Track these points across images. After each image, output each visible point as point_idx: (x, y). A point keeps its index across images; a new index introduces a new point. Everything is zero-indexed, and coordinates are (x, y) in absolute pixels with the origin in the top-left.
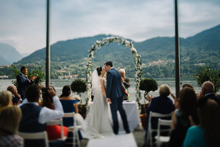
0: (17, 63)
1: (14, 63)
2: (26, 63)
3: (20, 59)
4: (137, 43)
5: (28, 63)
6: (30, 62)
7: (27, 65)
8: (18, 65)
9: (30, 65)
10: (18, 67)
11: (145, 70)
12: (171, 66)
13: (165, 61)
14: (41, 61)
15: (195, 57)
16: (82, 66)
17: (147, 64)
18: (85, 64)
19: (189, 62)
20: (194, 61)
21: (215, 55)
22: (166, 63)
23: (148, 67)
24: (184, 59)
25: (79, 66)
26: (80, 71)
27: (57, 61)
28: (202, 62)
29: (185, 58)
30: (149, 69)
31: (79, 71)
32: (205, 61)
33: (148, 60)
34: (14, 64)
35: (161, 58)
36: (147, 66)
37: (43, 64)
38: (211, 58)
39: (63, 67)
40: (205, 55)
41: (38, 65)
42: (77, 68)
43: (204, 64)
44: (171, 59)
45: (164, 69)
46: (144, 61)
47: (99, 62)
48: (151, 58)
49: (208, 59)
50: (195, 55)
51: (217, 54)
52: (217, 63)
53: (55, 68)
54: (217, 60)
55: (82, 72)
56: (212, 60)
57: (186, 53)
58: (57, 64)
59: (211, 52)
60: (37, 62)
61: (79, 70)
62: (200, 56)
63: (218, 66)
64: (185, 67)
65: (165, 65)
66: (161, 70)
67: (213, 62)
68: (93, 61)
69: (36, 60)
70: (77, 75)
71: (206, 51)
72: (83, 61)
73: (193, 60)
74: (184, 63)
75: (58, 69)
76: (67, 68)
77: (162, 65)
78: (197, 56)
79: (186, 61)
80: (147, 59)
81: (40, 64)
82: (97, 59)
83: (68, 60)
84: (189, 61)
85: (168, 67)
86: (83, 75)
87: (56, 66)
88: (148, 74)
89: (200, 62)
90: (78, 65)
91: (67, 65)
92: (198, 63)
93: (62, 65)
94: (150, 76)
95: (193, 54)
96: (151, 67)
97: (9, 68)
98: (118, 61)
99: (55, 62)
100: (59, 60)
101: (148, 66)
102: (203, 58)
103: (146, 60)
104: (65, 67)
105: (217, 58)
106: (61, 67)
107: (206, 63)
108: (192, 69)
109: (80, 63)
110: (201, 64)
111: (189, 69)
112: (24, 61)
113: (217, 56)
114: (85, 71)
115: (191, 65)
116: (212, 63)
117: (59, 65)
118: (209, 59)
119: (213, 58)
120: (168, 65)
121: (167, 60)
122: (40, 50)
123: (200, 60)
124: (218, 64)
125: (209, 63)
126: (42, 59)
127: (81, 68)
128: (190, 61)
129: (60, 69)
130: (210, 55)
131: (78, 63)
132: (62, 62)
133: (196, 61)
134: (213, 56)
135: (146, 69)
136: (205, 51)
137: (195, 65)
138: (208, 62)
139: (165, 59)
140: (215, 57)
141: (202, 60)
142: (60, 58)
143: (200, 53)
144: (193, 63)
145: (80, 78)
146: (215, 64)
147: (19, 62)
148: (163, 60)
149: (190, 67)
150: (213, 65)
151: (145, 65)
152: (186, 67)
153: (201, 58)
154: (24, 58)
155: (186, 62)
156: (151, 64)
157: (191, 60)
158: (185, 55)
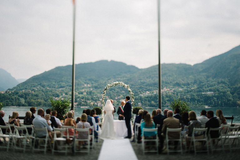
0: (12, 90)
1: (9, 89)
2: (22, 90)
3: (15, 86)
4: (141, 70)
5: (24, 89)
6: (26, 89)
7: (22, 92)
8: (13, 92)
9: (26, 91)
10: (13, 93)
11: (149, 98)
12: (177, 95)
13: (171, 89)
14: (38, 87)
15: (203, 85)
16: (82, 93)
17: (152, 92)
18: (85, 91)
19: (196, 91)
20: (202, 89)
21: (224, 83)
22: (172, 91)
23: (153, 96)
24: (191, 88)
25: (79, 94)
26: (80, 99)
27: (55, 88)
28: (210, 90)
29: (192, 86)
30: (154, 98)
31: (78, 99)
32: (213, 89)
33: (152, 88)
34: (9, 91)
35: (166, 86)
36: (151, 94)
37: (40, 90)
38: (220, 86)
39: (62, 95)
40: (213, 83)
41: (35, 91)
42: (77, 95)
43: (213, 92)
44: (178, 87)
45: (170, 98)
46: (149, 88)
47: (100, 89)
48: (155, 86)
49: (216, 87)
50: (203, 82)
51: (226, 82)
52: (226, 91)
53: (53, 95)
54: (226, 88)
55: (82, 100)
56: (221, 88)
57: (193, 81)
58: (55, 91)
59: (220, 80)
60: (34, 88)
61: (79, 97)
62: (208, 84)
63: (227, 95)
64: (192, 95)
65: (170, 94)
66: (167, 99)
67: (222, 90)
68: (94, 88)
69: (33, 86)
70: (77, 103)
71: (215, 79)
72: (83, 88)
73: (200, 89)
74: (191, 92)
75: (56, 97)
76: (66, 95)
77: (167, 93)
78: (206, 84)
79: (193, 89)
80: (152, 86)
81: (37, 91)
82: (98, 86)
83: (68, 87)
84: (196, 89)
85: (174, 95)
86: (83, 103)
87: (54, 93)
88: (153, 102)
89: (209, 91)
90: (77, 92)
91: (66, 92)
92: (206, 92)
93: (61, 92)
94: (155, 105)
95: (201, 82)
96: (155, 95)
97: (3, 94)
98: (121, 89)
99: (53, 89)
100: (58, 87)
101: (153, 94)
102: (211, 86)
103: (150, 87)
104: (64, 94)
105: (226, 87)
106: (60, 94)
107: (215, 91)
108: (199, 98)
109: (80, 91)
110: (209, 93)
111: (196, 97)
112: (19, 87)
113: (226, 84)
114: (84, 98)
115: (198, 93)
116: (221, 92)
117: (58, 93)
118: (218, 88)
119: (221, 87)
120: (174, 94)
121: (173, 88)
122: (37, 76)
123: (208, 89)
124: (228, 92)
125: (217, 92)
126: (39, 86)
127: (81, 96)
128: (198, 90)
129: (58, 96)
130: (219, 83)
131: (78, 90)
132: (61, 89)
133: (203, 90)
134: (222, 84)
135: (151, 97)
136: (213, 79)
137: (203, 93)
138: (216, 90)
139: (171, 86)
140: (224, 85)
141: (210, 88)
142: (58, 85)
143: (208, 81)
144: (200, 91)
145: (80, 106)
146: (224, 93)
147: (14, 88)
148: (169, 88)
149: (198, 95)
150: (222, 94)
151: (149, 93)
152: (194, 95)
153: (209, 87)
154: (19, 84)
155: (194, 91)
156: (156, 92)
157: (198, 88)
158: (192, 83)
